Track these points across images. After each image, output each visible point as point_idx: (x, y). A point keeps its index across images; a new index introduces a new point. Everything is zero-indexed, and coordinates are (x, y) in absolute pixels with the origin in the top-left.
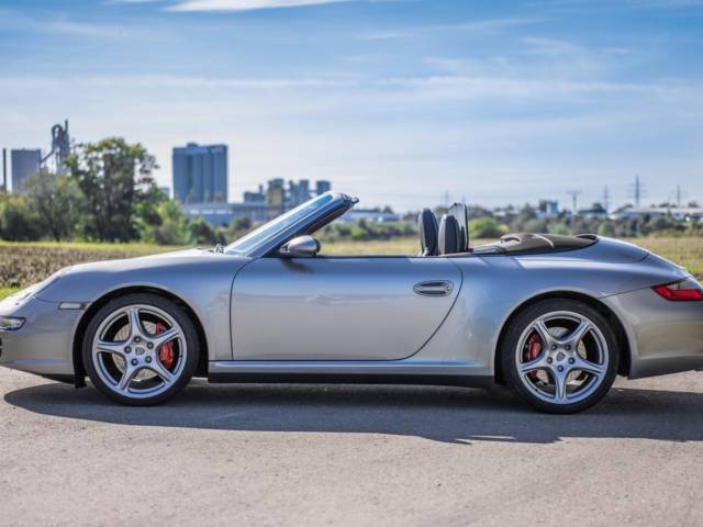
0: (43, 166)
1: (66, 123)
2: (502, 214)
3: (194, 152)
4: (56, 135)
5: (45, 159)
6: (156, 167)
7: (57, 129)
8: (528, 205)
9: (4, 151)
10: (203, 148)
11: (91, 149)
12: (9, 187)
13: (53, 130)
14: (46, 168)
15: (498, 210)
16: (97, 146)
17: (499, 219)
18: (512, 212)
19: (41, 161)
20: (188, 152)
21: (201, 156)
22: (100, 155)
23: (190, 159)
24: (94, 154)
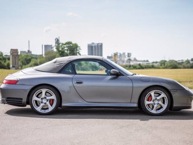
0: (52, 49)
1: (59, 37)
2: (180, 62)
3: (93, 45)
4: (56, 41)
5: (53, 47)
6: (81, 49)
7: (56, 39)
8: (188, 59)
9: (42, 45)
10: (96, 44)
11: (63, 44)
12: (44, 55)
13: (55, 40)
14: (53, 50)
15: (179, 61)
16: (64, 43)
17: (179, 63)
18: (183, 61)
19: (52, 48)
20: (92, 45)
21: (95, 46)
22: (65, 46)
23: (92, 47)
24: (64, 46)
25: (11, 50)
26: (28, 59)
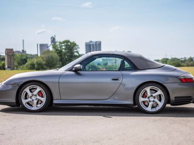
0: (48, 48)
1: (55, 36)
2: (183, 60)
3: (92, 43)
4: (52, 40)
5: (49, 47)
6: (79, 48)
7: (52, 38)
8: (191, 57)
9: (37, 44)
10: (94, 42)
11: (60, 43)
12: (39, 55)
13: (51, 38)
14: (49, 49)
15: (182, 59)
16: (62, 42)
17: (182, 61)
18: (186, 59)
19: (48, 47)
20: (90, 44)
21: (93, 45)
22: (63, 45)
23: (90, 45)
24: (61, 45)
25: (6, 49)
26: (23, 59)
